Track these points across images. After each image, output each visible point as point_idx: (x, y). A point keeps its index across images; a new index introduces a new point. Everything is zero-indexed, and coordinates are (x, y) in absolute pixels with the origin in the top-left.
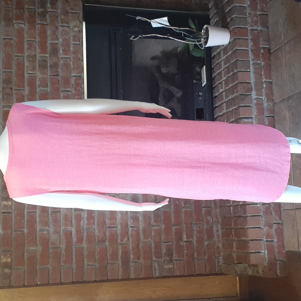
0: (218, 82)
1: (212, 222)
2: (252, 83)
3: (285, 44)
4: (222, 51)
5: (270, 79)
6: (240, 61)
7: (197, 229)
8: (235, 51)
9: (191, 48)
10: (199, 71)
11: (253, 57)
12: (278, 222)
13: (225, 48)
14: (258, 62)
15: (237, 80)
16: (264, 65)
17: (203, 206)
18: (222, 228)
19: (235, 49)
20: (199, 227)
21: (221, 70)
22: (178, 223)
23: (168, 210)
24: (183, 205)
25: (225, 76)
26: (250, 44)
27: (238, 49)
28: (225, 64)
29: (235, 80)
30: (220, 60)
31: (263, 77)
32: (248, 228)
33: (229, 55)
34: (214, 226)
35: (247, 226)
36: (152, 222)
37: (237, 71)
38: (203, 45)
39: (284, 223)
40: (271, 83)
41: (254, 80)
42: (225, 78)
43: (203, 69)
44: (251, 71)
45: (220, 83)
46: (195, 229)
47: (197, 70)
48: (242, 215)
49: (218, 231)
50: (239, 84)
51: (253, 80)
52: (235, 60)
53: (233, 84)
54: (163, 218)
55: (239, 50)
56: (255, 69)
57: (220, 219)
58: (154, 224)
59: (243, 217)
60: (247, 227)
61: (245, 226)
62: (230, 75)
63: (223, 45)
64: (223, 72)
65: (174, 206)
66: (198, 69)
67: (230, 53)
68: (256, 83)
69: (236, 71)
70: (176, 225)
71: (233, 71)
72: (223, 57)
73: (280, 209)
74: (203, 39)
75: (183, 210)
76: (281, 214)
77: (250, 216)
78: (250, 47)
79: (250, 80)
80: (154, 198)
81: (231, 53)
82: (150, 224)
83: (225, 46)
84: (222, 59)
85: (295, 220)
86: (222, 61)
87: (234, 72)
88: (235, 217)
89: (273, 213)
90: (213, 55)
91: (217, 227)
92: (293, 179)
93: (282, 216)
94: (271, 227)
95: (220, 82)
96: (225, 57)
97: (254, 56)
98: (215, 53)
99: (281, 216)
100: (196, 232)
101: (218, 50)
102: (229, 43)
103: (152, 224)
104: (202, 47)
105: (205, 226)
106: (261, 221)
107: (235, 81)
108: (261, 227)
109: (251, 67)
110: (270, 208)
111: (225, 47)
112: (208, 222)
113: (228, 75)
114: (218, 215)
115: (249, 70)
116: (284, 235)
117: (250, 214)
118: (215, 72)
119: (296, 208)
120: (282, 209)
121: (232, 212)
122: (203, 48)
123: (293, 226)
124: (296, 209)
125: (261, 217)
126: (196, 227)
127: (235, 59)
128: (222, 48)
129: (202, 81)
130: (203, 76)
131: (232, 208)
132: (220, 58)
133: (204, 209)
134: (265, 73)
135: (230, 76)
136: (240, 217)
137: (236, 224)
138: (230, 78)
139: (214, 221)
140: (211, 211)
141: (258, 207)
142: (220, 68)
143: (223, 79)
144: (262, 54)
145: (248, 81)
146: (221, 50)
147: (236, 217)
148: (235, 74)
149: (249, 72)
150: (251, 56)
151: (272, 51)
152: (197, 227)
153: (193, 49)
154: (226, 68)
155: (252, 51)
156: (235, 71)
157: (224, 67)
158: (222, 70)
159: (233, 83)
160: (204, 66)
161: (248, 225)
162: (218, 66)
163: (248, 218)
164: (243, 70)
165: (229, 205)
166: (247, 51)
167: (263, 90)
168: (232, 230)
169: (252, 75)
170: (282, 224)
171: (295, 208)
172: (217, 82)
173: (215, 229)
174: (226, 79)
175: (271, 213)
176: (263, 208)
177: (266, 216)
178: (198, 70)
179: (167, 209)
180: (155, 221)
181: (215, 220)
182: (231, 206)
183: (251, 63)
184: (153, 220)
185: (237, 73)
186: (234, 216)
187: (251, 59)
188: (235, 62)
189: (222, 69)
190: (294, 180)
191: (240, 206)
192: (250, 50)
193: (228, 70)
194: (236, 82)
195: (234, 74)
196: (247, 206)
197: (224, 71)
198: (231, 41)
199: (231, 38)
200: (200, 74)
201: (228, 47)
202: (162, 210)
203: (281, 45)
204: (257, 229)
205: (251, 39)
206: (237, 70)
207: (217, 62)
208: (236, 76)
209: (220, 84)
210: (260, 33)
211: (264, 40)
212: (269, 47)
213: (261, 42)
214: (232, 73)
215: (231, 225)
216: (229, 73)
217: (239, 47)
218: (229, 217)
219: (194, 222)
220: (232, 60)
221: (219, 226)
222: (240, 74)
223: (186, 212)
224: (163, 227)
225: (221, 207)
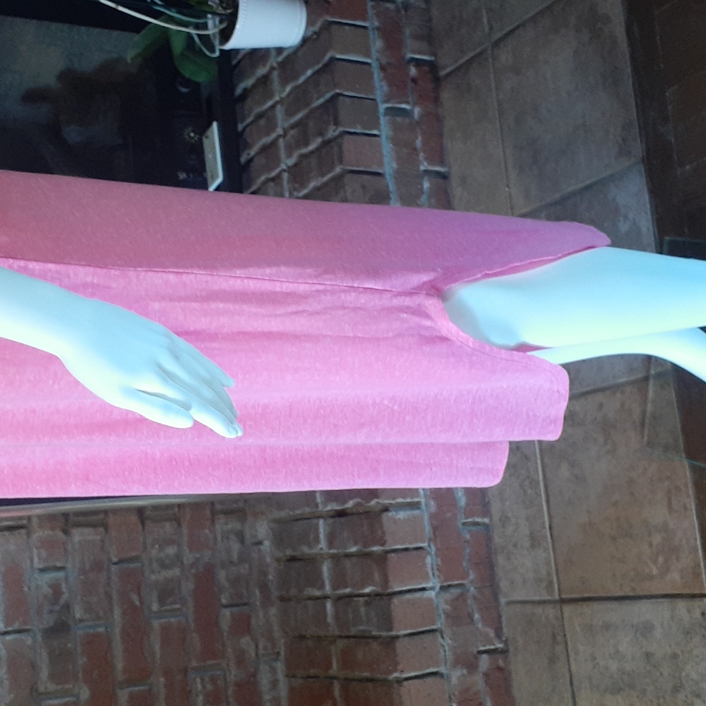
0: (263, 178)
1: (253, 655)
2: (388, 177)
3: (497, 44)
4: (275, 73)
5: (442, 163)
6: (347, 100)
7: (204, 687)
8: (327, 65)
9: (178, 46)
10: (193, 141)
11: (386, 88)
12: (492, 647)
13: (288, 60)
14: (403, 106)
15: (341, 162)
16: (422, 117)
17: (224, 601)
18: (290, 676)
19: (327, 58)
20: (213, 680)
21: (273, 136)
22: (139, 674)
23: (101, 630)
24: (155, 607)
25: (289, 155)
26: (377, 44)
27: (339, 56)
28: (289, 113)
29: (333, 163)
30: (270, 103)
31: (422, 155)
32: (399, 682)
33: (306, 81)
34: (264, 668)
35: (396, 671)
36: (45, 682)
37: (337, 133)
38: (217, 42)
39: (511, 649)
40: (444, 176)
41: (395, 165)
42: (291, 162)
43: (208, 133)
44: (384, 137)
45: (272, 180)
46: (199, 687)
47: (187, 137)
48: (374, 633)
49: (274, 684)
50: (348, 176)
51: (389, 166)
52: (328, 96)
53: (326, 179)
54: (81, 661)
55: (340, 63)
56: (396, 128)
57: (283, 641)
58: (52, 687)
59: (374, 638)
60: (396, 675)
61: (390, 672)
62: (311, 147)
63: (280, 50)
64: (281, 141)
65: (124, 613)
66: (192, 135)
67: (309, 72)
68: (399, 175)
69: (334, 131)
70: (130, 682)
71: (321, 134)
72: (281, 92)
73: (496, 599)
74: (217, 20)
75: (156, 624)
76: (500, 617)
77: (405, 636)
78: (375, 54)
79: (381, 164)
80: (50, 591)
81: (314, 74)
82: (34, 689)
83: (285, 54)
84: (277, 98)
85: (559, 638)
86: (279, 107)
87: (326, 138)
88: (341, 637)
89: (477, 616)
90: (238, 91)
91: (273, 671)
92: (543, 496)
93: (504, 625)
94: (472, 666)
95: (273, 174)
96: (288, 89)
97: (390, 85)
98: (249, 83)
99: (500, 623)
100: (201, 698)
101: (261, 71)
102: (305, 41)
103: (41, 689)
104: (213, 51)
105: (234, 674)
106: (442, 651)
107: (332, 168)
108: (442, 669)
109: (383, 120)
110: (465, 601)
111: (288, 57)
112: (241, 659)
113: (304, 151)
114: (276, 628)
115: (375, 132)
116: (515, 692)
117: (406, 629)
118: (247, 146)
119: (563, 596)
120: (503, 600)
121: (330, 619)
122: (217, 54)
123: (552, 660)
124: (563, 601)
125: (438, 634)
126: (202, 680)
127: (327, 92)
128: (273, 61)
129: (209, 175)
130: (208, 156)
131: (329, 605)
132: (271, 96)
133: (227, 613)
134: (424, 143)
135: (312, 152)
136: (364, 637)
137: (348, 660)
138: (314, 161)
139: (261, 652)
140: (249, 617)
141: (430, 600)
142: (271, 127)
143: (283, 166)
144: (414, 80)
145: (374, 169)
146: (273, 69)
147: (348, 637)
148: (333, 144)
149: (377, 138)
150: (380, 87)
151: (443, 73)
152: (207, 679)
153: (182, 54)
154: (292, 127)
155: (382, 68)
156: (332, 132)
157: (286, 125)
158: (279, 136)
159: (323, 175)
160: (215, 125)
161: (400, 667)
162: (262, 122)
163: (400, 646)
164: (358, 130)
165: (317, 593)
166: (366, 67)
167: (422, 200)
168: (332, 684)
169: (387, 148)
170: (504, 652)
171: (557, 597)
172: (260, 176)
173: (264, 680)
174: (295, 165)
175: (470, 616)
176: (446, 602)
177: (454, 629)
178: (190, 136)
179: (98, 626)
180: (53, 677)
181: (265, 648)
182: (326, 597)
183: (382, 107)
184: (44, 674)
185: (339, 140)
186: (337, 633)
187: (379, 95)
188: (328, 101)
189: (279, 131)
190: (548, 501)
191: (366, 598)
192: (375, 65)
193: (303, 132)
194: (338, 170)
195: (326, 143)
196: (395, 600)
197: (288, 137)
198: (309, 33)
199: (310, 22)
200: (198, 151)
201: (300, 54)
202: (80, 632)
203: (478, 50)
204: (430, 680)
205: (378, 29)
206: (341, 129)
207: (258, 110)
208: (336, 149)
209: (271, 184)
210: (403, 12)
211: (416, 37)
212: (432, 58)
213: (410, 42)
214: (319, 140)
215: (329, 666)
216: (307, 144)
217: (341, 53)
218: (319, 639)
219: (194, 664)
220: (317, 99)
221: (280, 666)
222: (348, 142)
223: (165, 629)
224: (85, 694)
225: (282, 599)
